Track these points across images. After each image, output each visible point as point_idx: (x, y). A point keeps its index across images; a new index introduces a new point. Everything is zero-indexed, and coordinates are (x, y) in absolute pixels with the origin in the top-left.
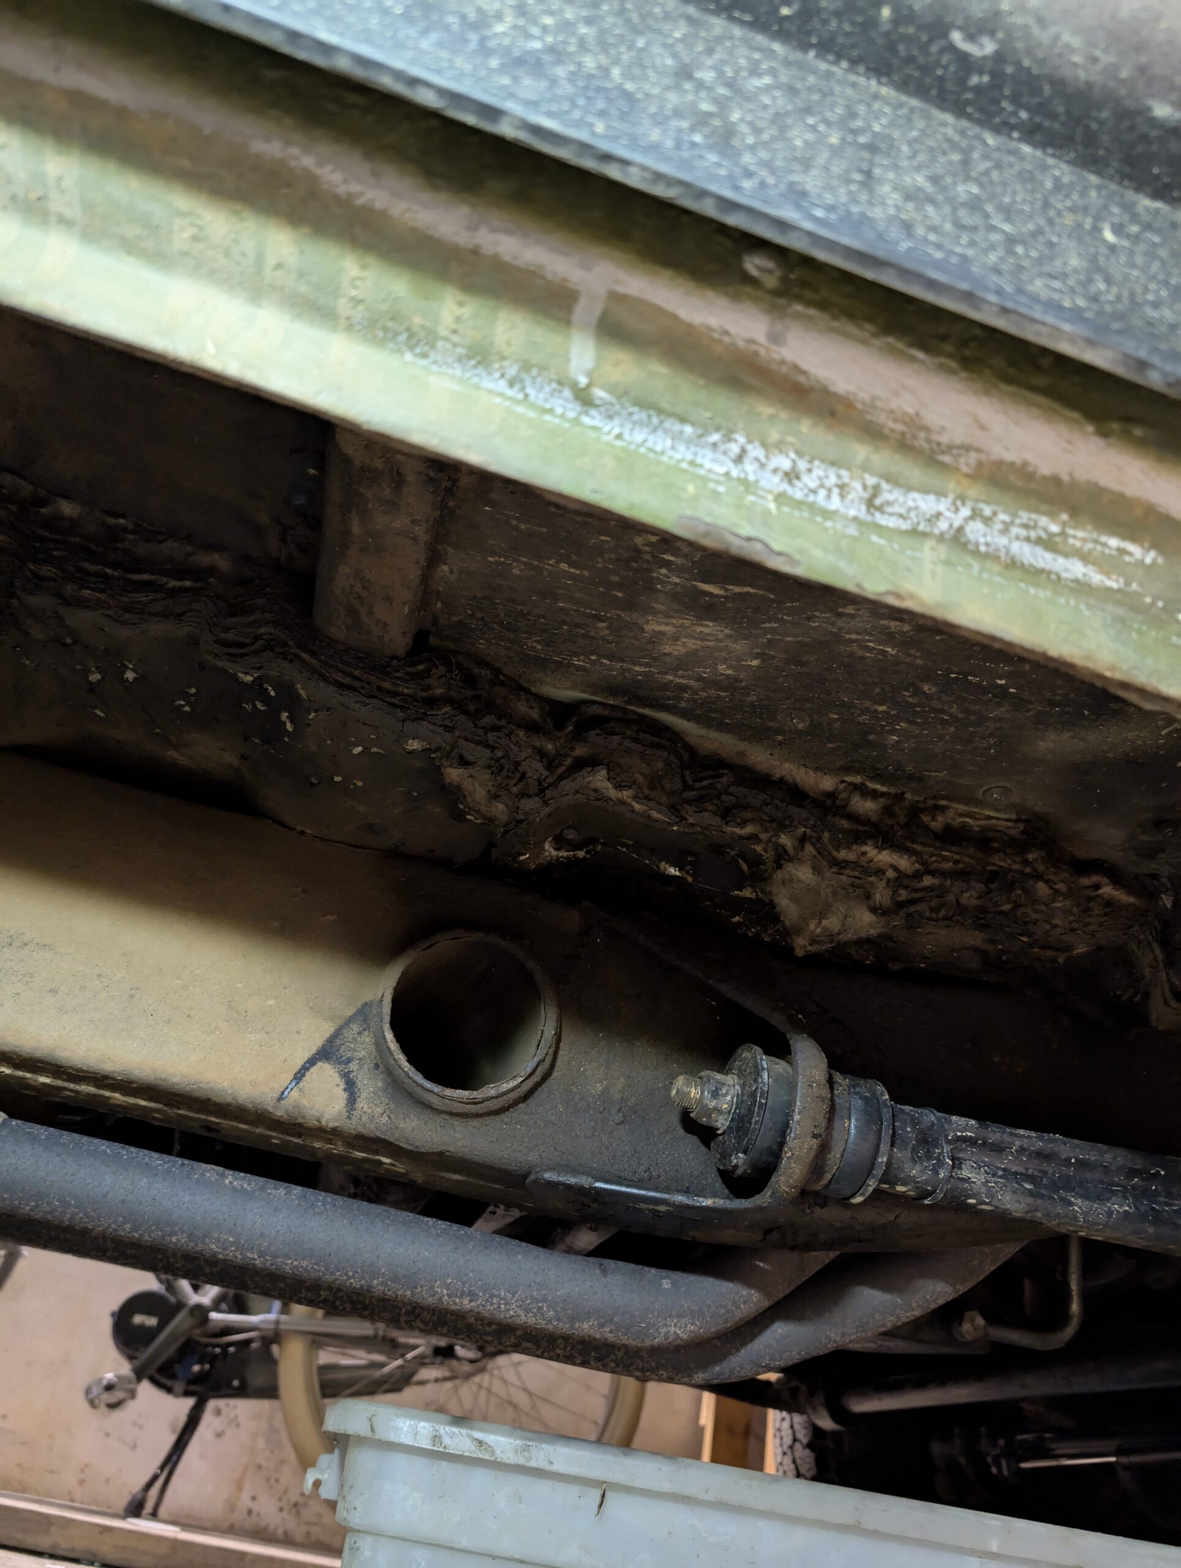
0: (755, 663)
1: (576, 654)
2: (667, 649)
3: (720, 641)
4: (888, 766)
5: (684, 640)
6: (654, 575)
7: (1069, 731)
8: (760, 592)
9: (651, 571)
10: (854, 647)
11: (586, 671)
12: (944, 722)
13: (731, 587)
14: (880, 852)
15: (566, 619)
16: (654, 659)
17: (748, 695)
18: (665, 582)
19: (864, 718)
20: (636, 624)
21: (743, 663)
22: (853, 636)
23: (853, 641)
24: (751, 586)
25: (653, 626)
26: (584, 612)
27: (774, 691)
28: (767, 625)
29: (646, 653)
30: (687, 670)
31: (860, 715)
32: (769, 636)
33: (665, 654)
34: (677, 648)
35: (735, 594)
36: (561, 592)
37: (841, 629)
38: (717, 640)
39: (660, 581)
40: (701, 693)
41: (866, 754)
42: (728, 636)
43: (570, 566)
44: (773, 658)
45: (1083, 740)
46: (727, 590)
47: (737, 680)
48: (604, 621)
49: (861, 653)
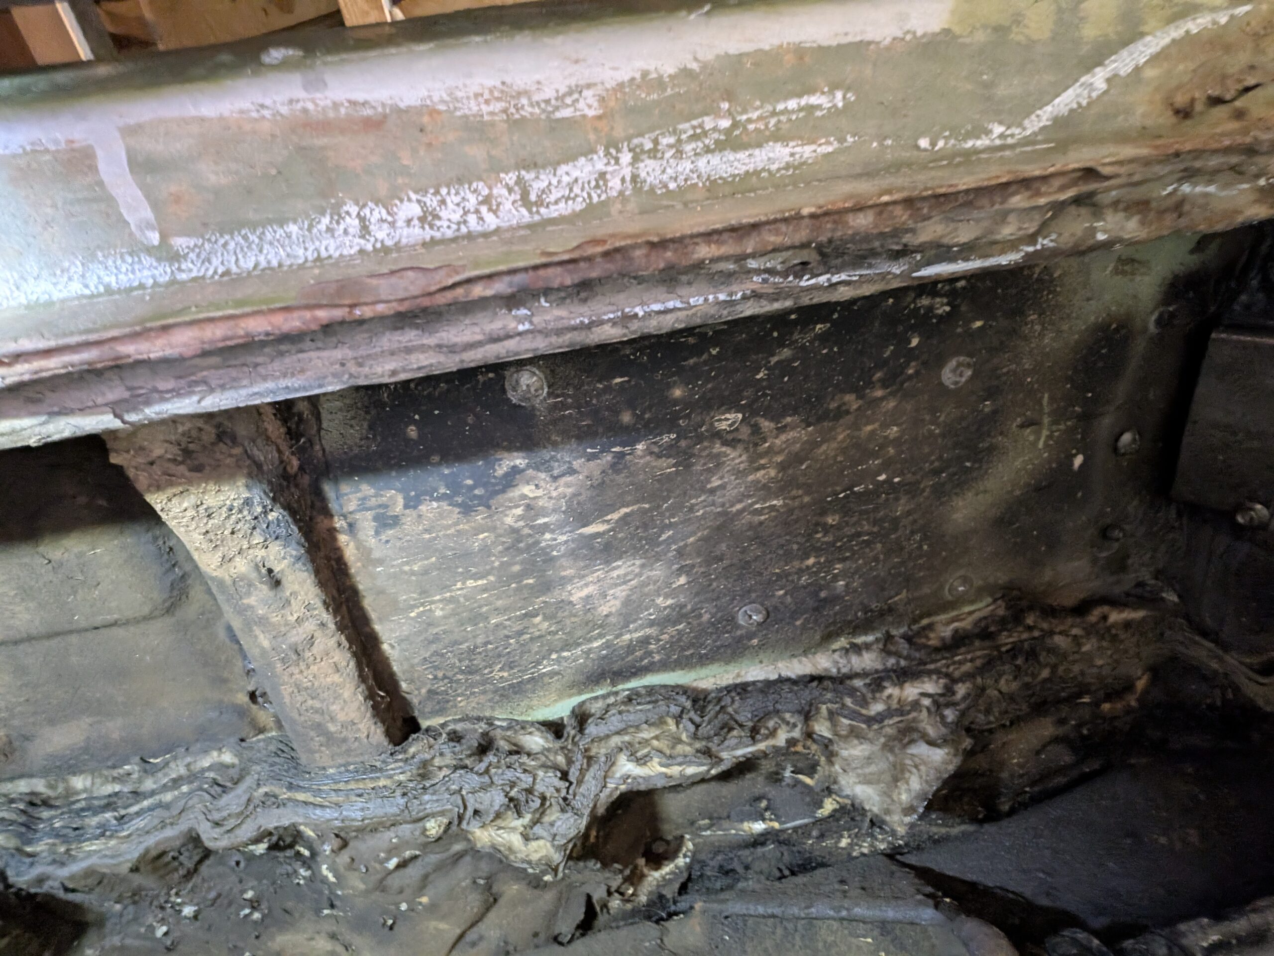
0: (683, 580)
1: (538, 663)
2: (604, 610)
3: (640, 575)
4: (856, 614)
5: (611, 592)
6: (543, 544)
7: (968, 489)
8: (635, 507)
9: (537, 542)
10: (747, 518)
11: (557, 673)
12: (867, 543)
13: (609, 517)
14: (902, 688)
15: (506, 632)
16: (601, 626)
17: (700, 616)
18: (557, 545)
19: (804, 580)
20: (563, 601)
21: (674, 586)
22: (739, 506)
23: (740, 512)
24: (623, 506)
25: (578, 593)
26: (516, 617)
27: (718, 598)
28: (664, 537)
29: (591, 625)
30: (635, 621)
31: (799, 579)
32: (674, 547)
33: (607, 616)
34: (612, 603)
35: (617, 522)
36: (484, 609)
37: (723, 505)
38: (636, 575)
39: (553, 548)
40: (662, 637)
41: (831, 613)
42: (643, 566)
43: (476, 580)
44: (693, 566)
45: (985, 492)
46: (608, 521)
47: (683, 606)
48: (537, 615)
49: (757, 519)
